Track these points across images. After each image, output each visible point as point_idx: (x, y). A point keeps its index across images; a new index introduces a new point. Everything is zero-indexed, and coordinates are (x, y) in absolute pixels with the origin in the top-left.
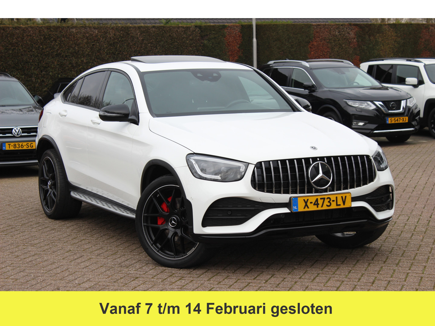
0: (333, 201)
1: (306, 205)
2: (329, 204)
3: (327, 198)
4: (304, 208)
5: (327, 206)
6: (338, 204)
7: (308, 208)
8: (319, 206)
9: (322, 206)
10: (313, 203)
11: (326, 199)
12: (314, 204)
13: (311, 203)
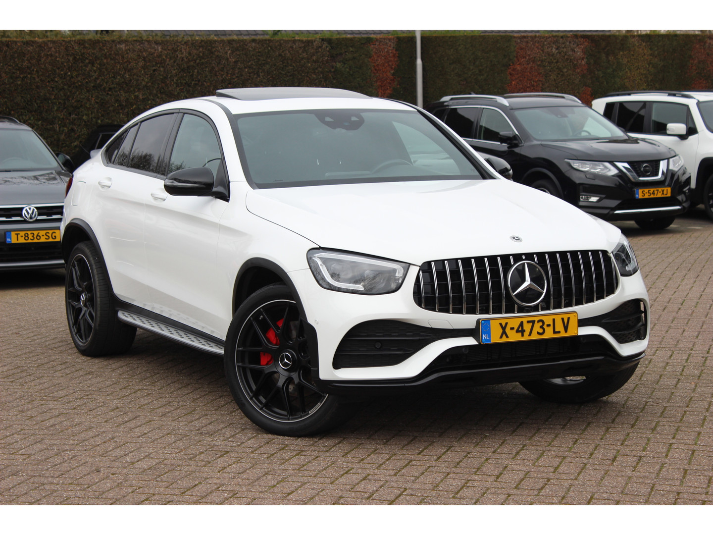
0: (548, 325)
1: (504, 332)
2: (541, 331)
3: (539, 321)
4: (501, 337)
5: (538, 333)
6: (556, 330)
7: (507, 337)
8: (525, 334)
9: (530, 335)
11: (536, 322)
12: (517, 331)
13: (512, 329)
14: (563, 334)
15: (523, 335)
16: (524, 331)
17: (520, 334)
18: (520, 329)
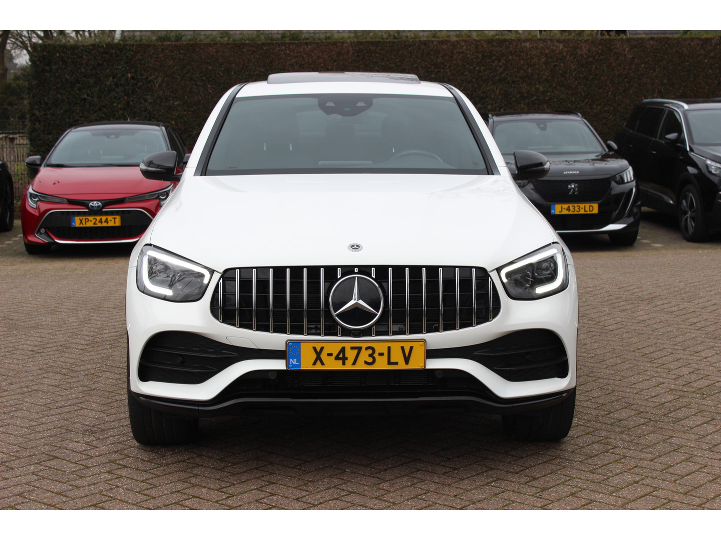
0: (381, 354)
1: (318, 358)
2: (370, 360)
3: (367, 348)
4: (314, 364)
5: (366, 363)
6: (392, 361)
7: (323, 364)
8: (346, 361)
9: (354, 363)
10: (335, 355)
11: (364, 349)
12: (337, 358)
13: (330, 355)
14: (402, 366)
15: (344, 364)
16: (347, 358)
17: (341, 362)
18: (341, 356)
